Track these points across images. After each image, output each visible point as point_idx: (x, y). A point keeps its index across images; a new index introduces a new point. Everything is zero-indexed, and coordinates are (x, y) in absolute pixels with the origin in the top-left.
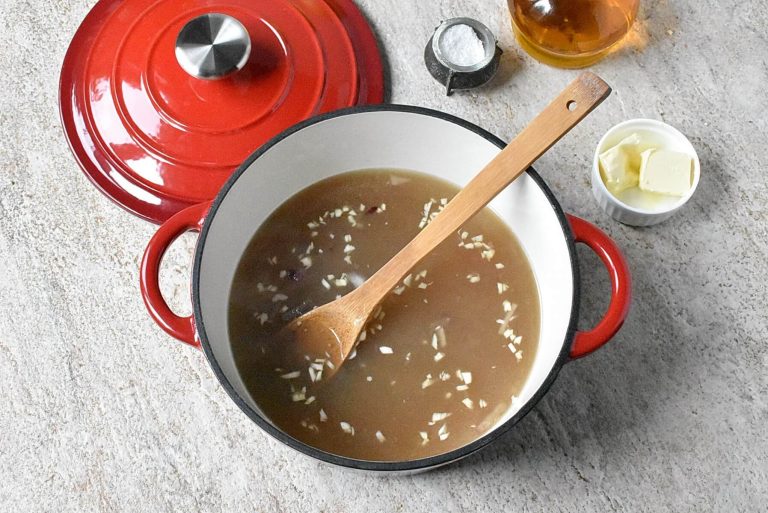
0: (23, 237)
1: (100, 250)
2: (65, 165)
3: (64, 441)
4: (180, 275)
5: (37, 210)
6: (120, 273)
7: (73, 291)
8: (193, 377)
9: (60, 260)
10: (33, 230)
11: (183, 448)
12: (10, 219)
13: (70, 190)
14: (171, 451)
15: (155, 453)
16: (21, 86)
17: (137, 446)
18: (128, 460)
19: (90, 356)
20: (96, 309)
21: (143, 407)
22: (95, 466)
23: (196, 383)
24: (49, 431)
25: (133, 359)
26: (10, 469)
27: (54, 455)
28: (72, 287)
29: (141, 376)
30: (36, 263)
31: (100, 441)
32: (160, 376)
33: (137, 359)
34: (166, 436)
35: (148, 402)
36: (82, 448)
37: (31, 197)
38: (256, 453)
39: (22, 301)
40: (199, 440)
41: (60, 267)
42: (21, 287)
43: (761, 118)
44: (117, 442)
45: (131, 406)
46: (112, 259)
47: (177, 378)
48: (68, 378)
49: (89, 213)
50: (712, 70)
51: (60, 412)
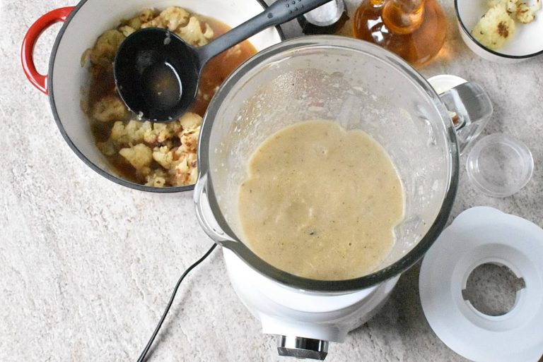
0: (27, 195)
1: (78, 205)
2: (54, 144)
3: (56, 335)
4: (130, 224)
5: (36, 176)
6: (91, 221)
7: (61, 234)
8: (139, 294)
9: (52, 211)
10: (34, 190)
11: (132, 341)
12: (18, 183)
13: (57, 162)
14: (125, 343)
15: (114, 344)
16: (23, 87)
17: (103, 340)
18: (97, 348)
19: (72, 278)
20: (75, 246)
21: (107, 313)
22: (77, 352)
23: (141, 297)
24: (47, 328)
25: (100, 280)
26: (23, 353)
27: (50, 344)
28: (60, 230)
29: (105, 293)
30: (36, 213)
31: (79, 335)
32: (117, 292)
33: (102, 280)
34: (122, 333)
35: (110, 310)
36: (68, 340)
37: (32, 167)
38: (179, 346)
39: (28, 240)
40: (143, 336)
41: (52, 217)
42: (27, 230)
43: (530, 114)
44: (90, 336)
45: (99, 313)
46: (86, 212)
47: (128, 294)
48: (58, 293)
49: (70, 179)
50: (497, 78)
51: (54, 316)
